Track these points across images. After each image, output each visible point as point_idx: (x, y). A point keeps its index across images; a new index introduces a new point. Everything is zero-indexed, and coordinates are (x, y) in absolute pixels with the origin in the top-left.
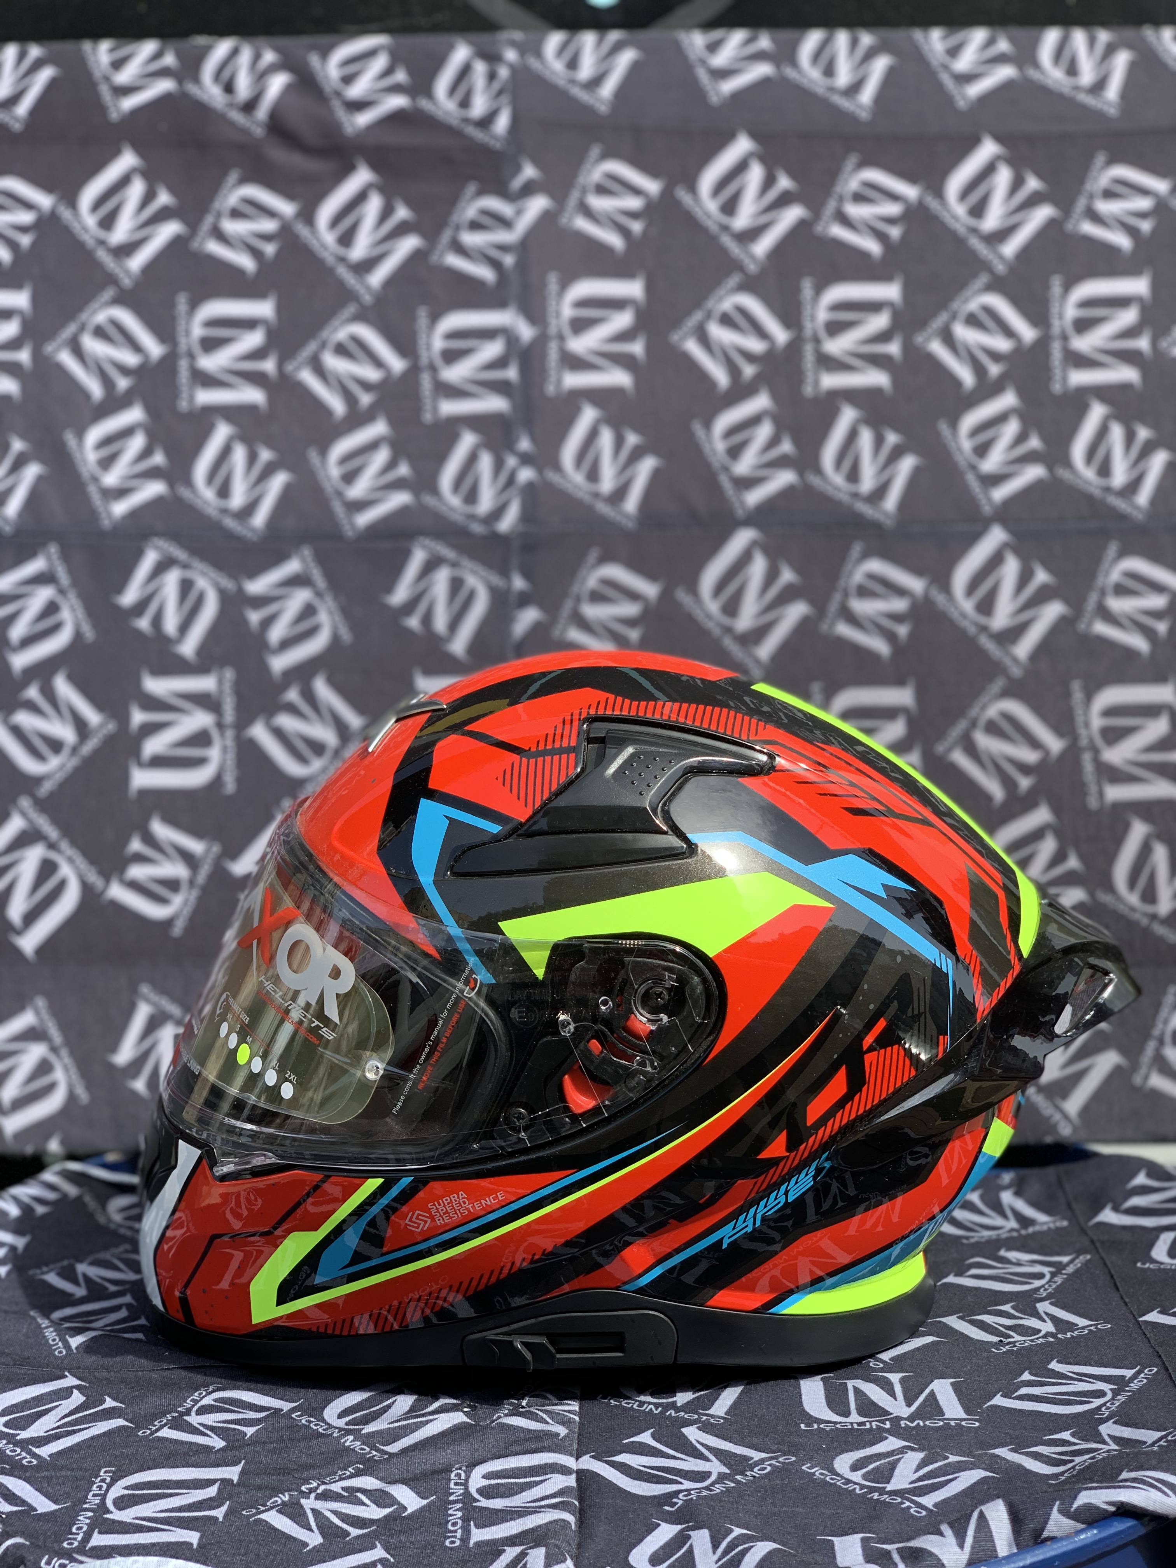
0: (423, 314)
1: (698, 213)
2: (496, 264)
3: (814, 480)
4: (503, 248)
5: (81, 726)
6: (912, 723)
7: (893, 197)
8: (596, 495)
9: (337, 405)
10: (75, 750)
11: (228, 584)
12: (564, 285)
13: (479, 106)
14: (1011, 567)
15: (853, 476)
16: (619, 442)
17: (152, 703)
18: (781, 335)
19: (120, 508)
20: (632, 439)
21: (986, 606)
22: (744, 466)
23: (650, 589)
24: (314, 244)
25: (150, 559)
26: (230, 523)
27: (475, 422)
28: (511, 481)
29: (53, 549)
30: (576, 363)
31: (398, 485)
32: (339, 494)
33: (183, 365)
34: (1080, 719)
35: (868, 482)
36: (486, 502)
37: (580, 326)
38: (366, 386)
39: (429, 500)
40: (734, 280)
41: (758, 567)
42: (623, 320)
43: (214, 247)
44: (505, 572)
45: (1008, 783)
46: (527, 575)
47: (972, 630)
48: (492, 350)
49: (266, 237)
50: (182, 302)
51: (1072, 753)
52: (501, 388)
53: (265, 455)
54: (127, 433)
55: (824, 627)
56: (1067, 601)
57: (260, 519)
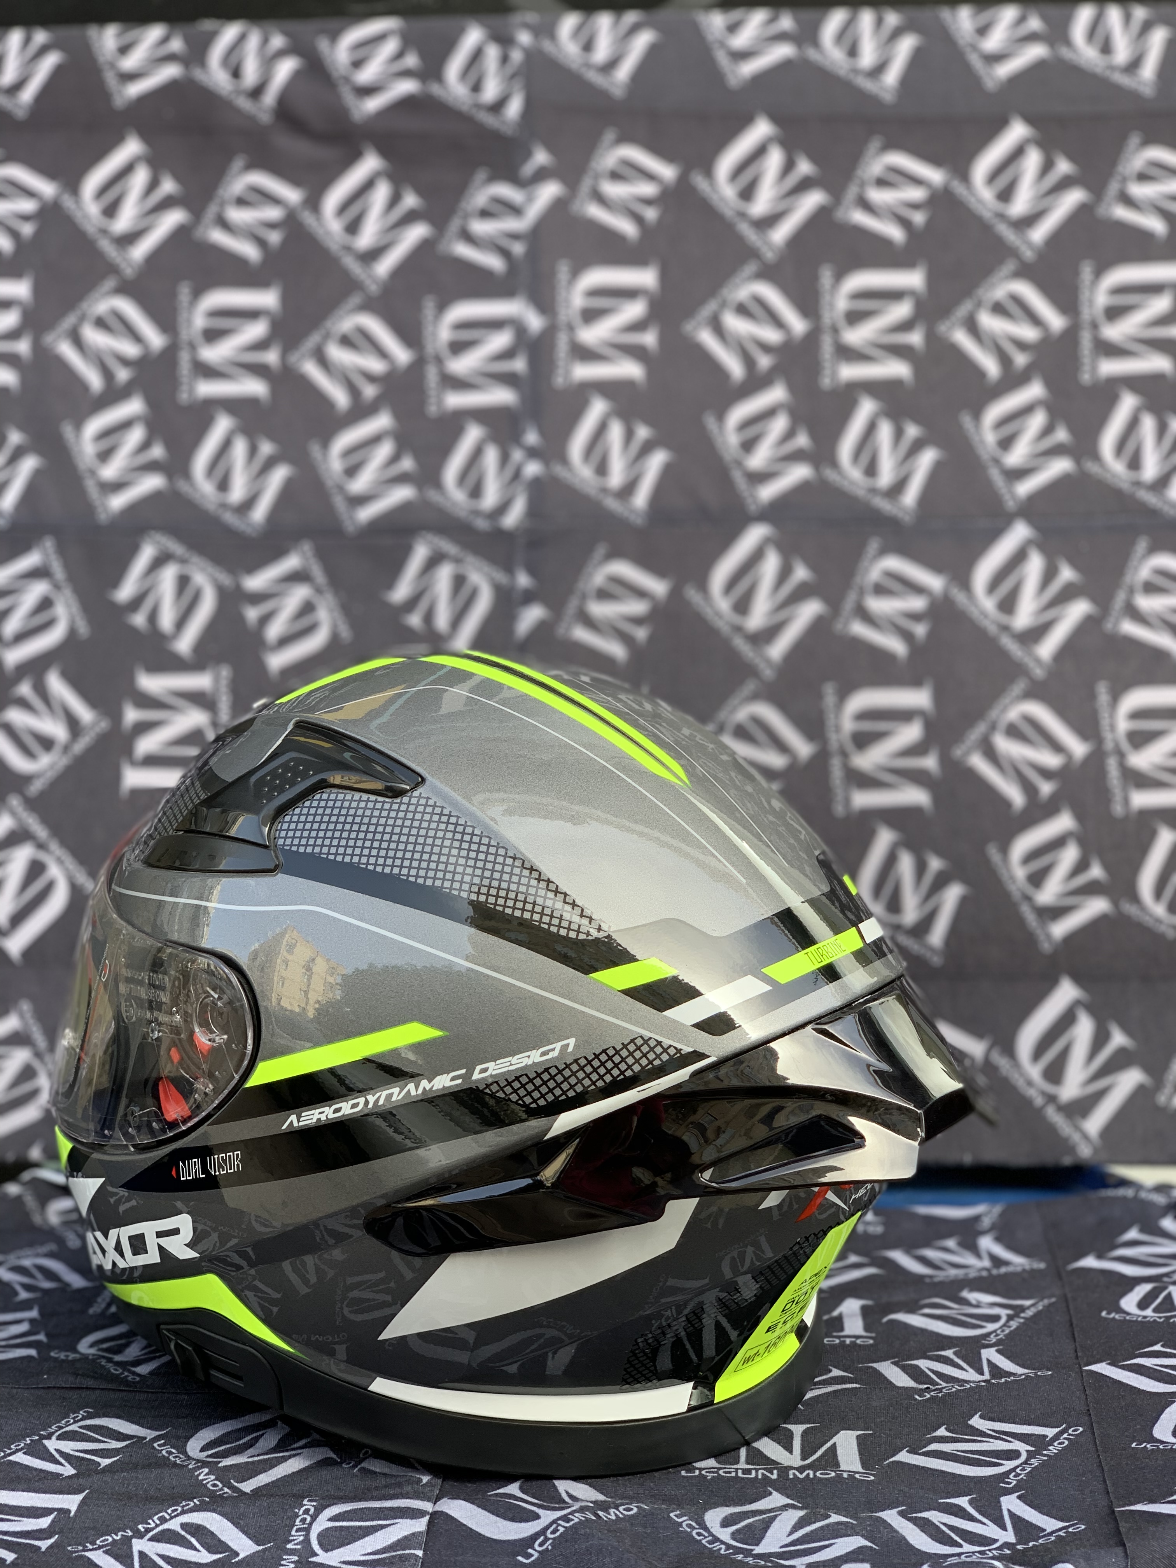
0: (429, 306)
1: (714, 199)
2: (505, 253)
3: (830, 474)
4: (514, 236)
5: (73, 724)
6: (930, 726)
7: (916, 181)
8: (604, 490)
9: (340, 398)
10: (66, 748)
11: (226, 579)
12: (576, 272)
13: (491, 90)
14: (1035, 565)
15: (871, 470)
16: (629, 435)
17: (146, 701)
18: (798, 325)
19: (118, 502)
20: (643, 432)
21: (1008, 605)
22: (758, 460)
23: (658, 587)
24: (319, 232)
25: (146, 554)
26: (229, 518)
27: (481, 415)
28: (517, 474)
29: (49, 543)
30: (585, 354)
31: (402, 479)
32: (341, 489)
33: (184, 358)
34: (1105, 722)
35: (886, 476)
36: (491, 497)
37: (590, 316)
38: (371, 378)
39: (433, 495)
40: (751, 268)
41: (771, 564)
42: (635, 310)
43: (218, 237)
44: (509, 569)
45: (1029, 789)
46: (532, 571)
47: (992, 629)
48: (501, 340)
49: (272, 225)
50: (184, 291)
51: (1097, 757)
52: (509, 379)
53: (266, 448)
54: (125, 425)
55: (838, 626)
56: (1094, 599)
57: (260, 513)
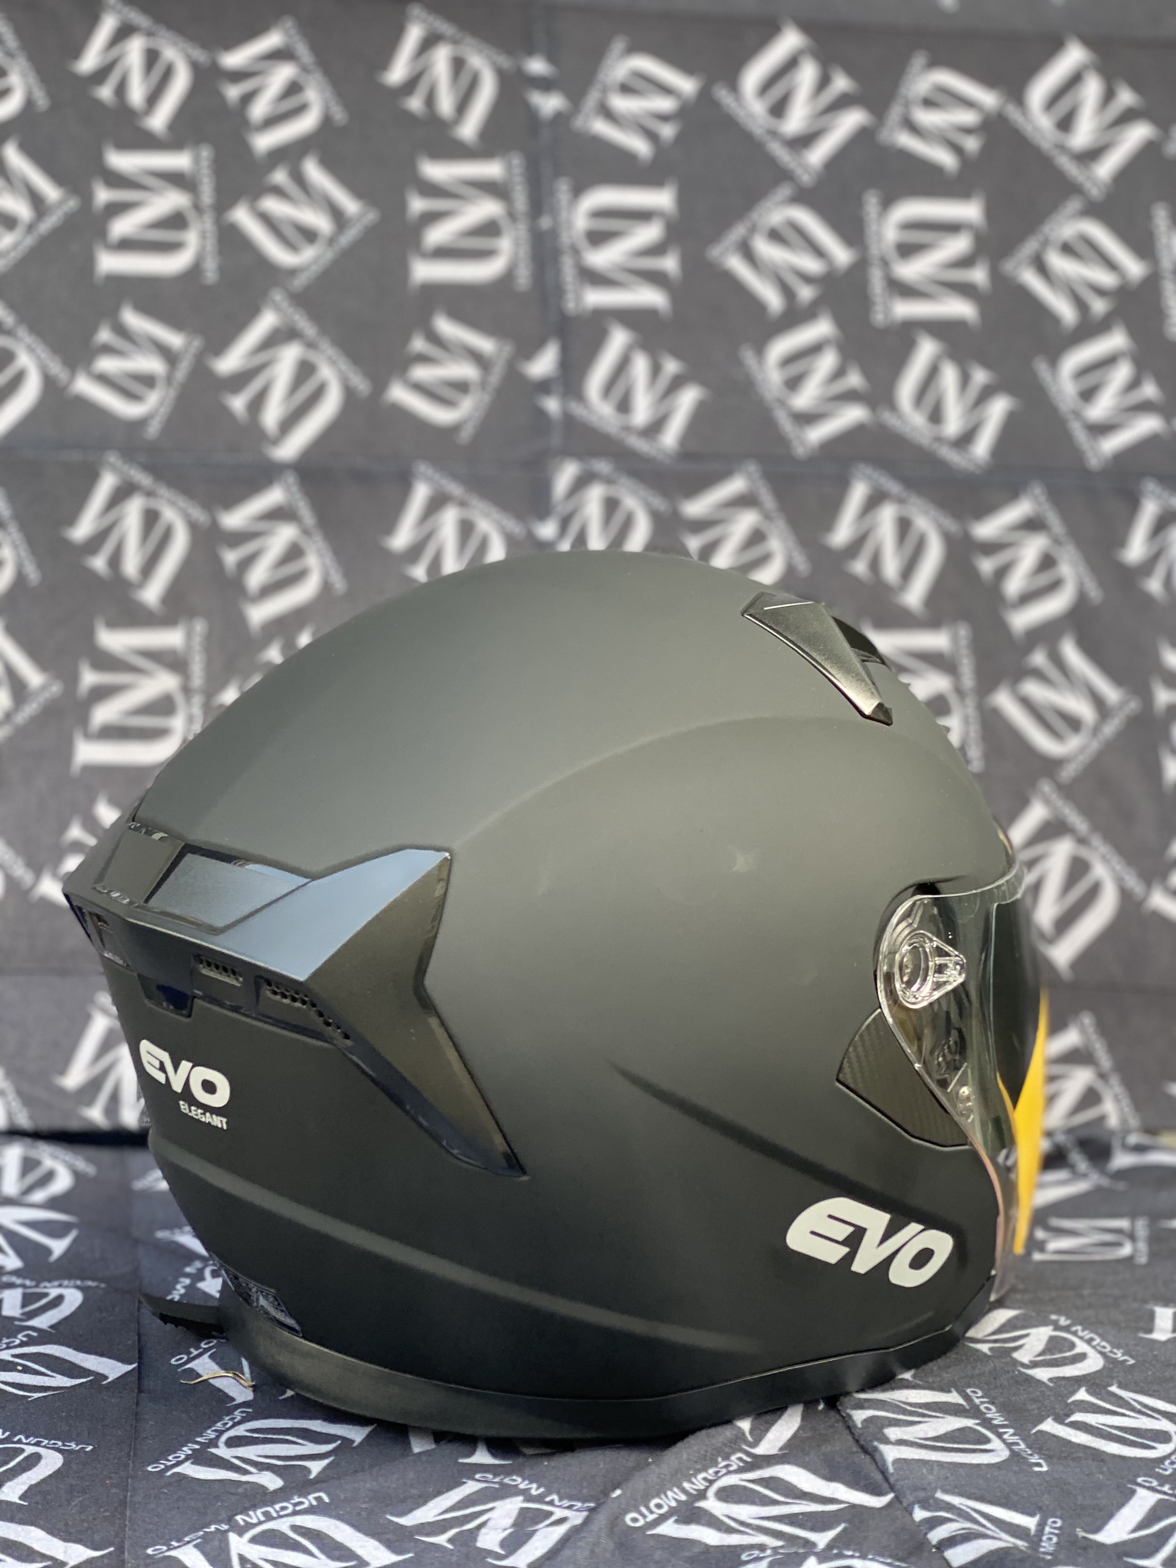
35: (133, 510)
36: (594, 500)
39: (661, 504)
41: (272, 415)
47: (23, 333)
54: (1028, 598)
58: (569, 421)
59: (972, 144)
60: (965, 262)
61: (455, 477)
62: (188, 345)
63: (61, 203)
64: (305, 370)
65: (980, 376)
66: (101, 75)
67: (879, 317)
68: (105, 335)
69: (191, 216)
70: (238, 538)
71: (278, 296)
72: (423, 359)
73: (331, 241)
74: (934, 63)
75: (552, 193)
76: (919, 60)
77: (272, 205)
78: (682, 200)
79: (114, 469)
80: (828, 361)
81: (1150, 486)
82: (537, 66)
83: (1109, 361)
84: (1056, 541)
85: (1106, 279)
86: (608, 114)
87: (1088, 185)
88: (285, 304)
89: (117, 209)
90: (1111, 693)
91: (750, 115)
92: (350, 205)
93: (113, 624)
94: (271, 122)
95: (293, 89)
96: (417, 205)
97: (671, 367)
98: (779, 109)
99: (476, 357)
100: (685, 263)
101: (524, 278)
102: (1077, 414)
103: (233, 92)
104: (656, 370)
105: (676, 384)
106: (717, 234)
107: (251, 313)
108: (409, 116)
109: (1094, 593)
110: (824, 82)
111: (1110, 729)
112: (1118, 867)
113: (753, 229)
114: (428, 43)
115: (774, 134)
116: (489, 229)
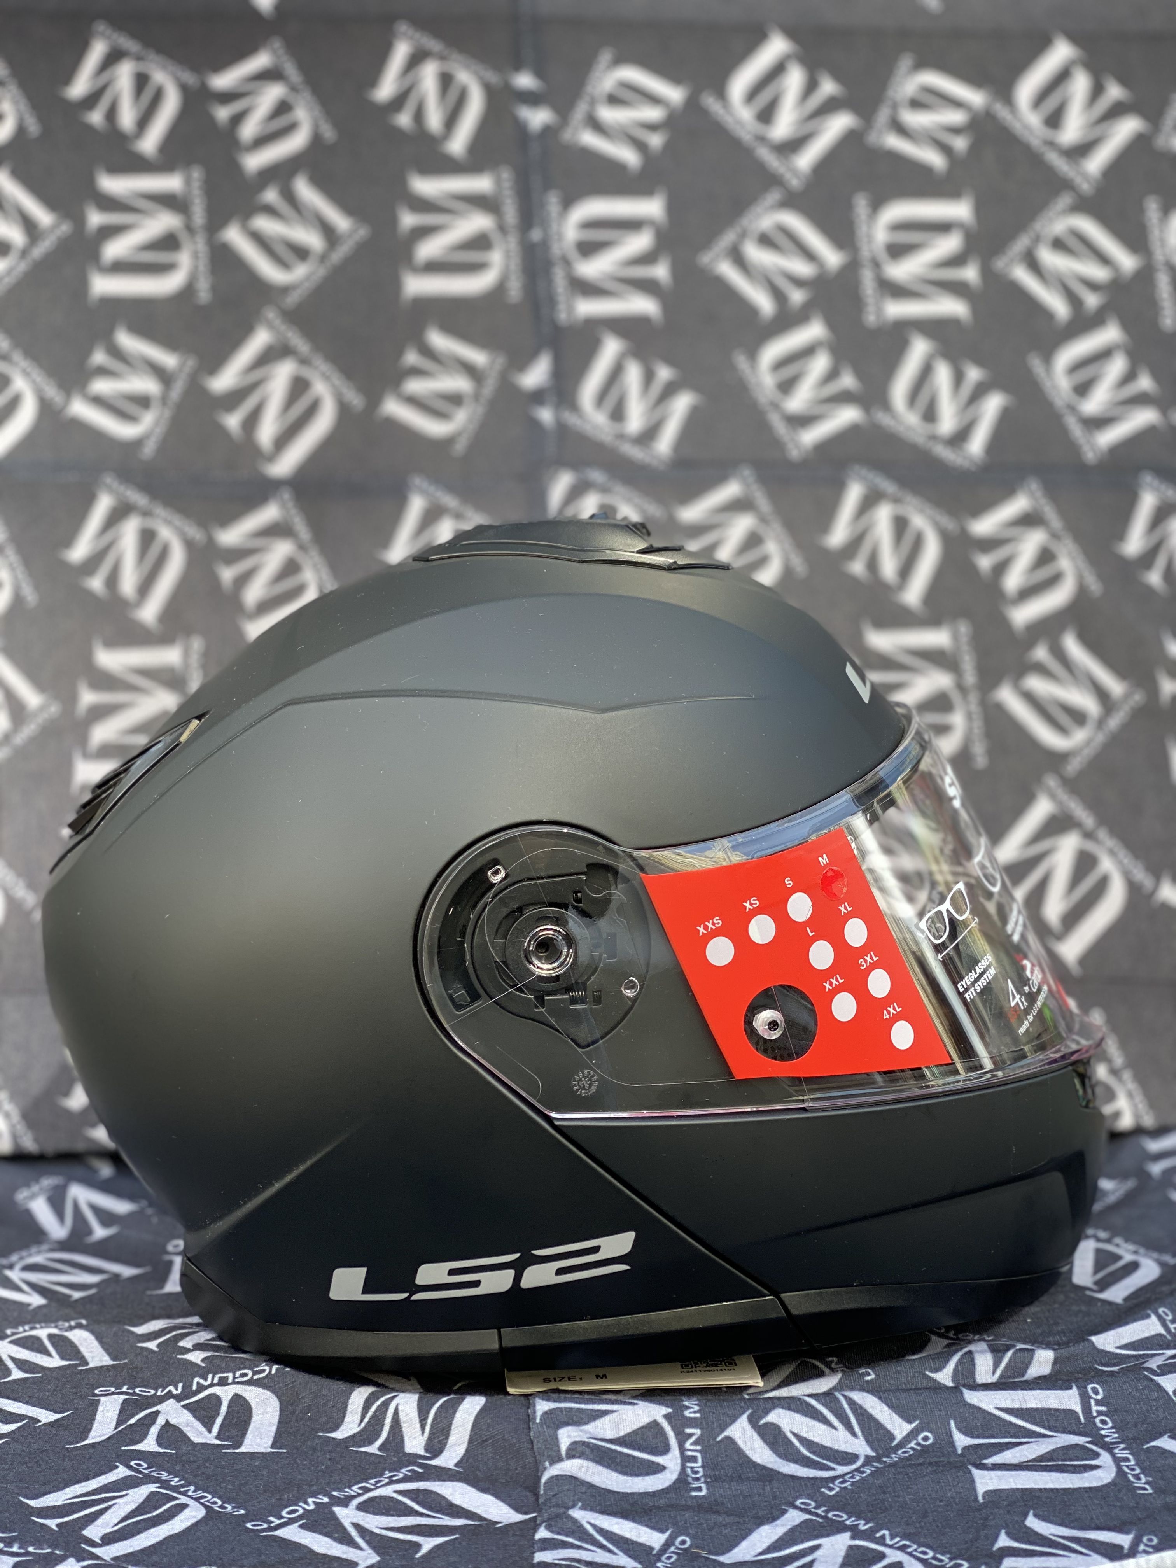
58: (562, 430)
59: (960, 144)
60: (956, 261)
61: (451, 488)
62: (182, 366)
63: (54, 227)
64: (299, 386)
65: (974, 374)
66: (91, 100)
67: (871, 319)
68: (99, 357)
69: (183, 237)
70: (234, 555)
71: (271, 314)
72: (417, 372)
73: (323, 258)
74: (921, 64)
75: (542, 205)
76: (905, 62)
77: (264, 224)
78: (671, 208)
79: (110, 490)
80: (820, 363)
81: (1148, 478)
82: (525, 81)
83: (1104, 355)
84: (1055, 536)
85: (1098, 273)
86: (596, 126)
87: (1078, 180)
88: (278, 322)
89: (109, 232)
90: (1115, 686)
91: (739, 122)
92: (341, 222)
93: (112, 643)
94: (262, 141)
95: (282, 108)
96: (408, 220)
97: (664, 373)
98: (767, 115)
99: (469, 369)
100: (676, 271)
101: (515, 290)
102: (1072, 409)
103: (223, 113)
104: (649, 377)
105: (670, 391)
106: (707, 241)
107: (244, 332)
108: (398, 132)
109: (1095, 586)
110: (811, 86)
111: (1114, 722)
112: (1126, 861)
113: (743, 235)
114: (416, 60)
115: (762, 139)
116: (480, 242)
